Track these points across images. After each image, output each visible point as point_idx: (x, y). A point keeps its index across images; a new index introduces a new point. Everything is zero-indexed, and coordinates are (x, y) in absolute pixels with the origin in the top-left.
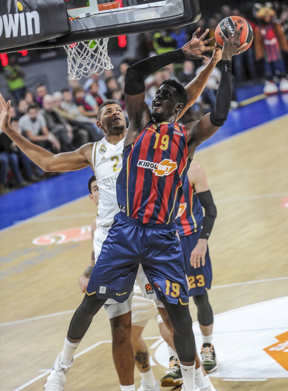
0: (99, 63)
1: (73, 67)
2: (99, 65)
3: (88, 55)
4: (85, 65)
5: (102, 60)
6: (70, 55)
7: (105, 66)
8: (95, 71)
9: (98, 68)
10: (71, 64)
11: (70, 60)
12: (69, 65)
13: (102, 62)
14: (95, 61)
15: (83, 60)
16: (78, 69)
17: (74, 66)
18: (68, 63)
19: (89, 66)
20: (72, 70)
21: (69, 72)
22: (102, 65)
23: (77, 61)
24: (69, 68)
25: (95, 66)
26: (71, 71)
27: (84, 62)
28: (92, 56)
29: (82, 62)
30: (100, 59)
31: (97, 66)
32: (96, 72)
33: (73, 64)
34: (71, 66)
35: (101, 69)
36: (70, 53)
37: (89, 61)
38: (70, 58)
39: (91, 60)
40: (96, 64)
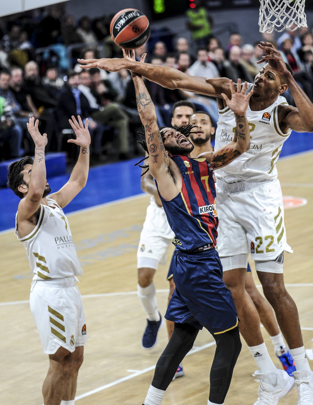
0: (294, 17)
1: (264, 19)
2: (294, 20)
3: (283, 8)
4: (278, 18)
5: (298, 15)
6: (263, 5)
7: (300, 22)
8: (288, 26)
9: (292, 23)
10: (263, 15)
11: (263, 10)
12: (261, 15)
13: (297, 17)
14: (290, 15)
15: (277, 13)
16: (270, 21)
17: (266, 17)
18: (260, 13)
19: (282, 20)
20: (263, 22)
21: (260, 23)
22: (297, 20)
23: (270, 12)
24: (261, 19)
25: (289, 21)
26: (262, 23)
27: (278, 14)
28: (288, 9)
29: (276, 14)
30: (295, 13)
31: (291, 21)
32: (290, 28)
33: (265, 15)
34: (263, 17)
36: (263, 3)
37: (284, 14)
38: (262, 8)
39: (285, 13)
40: (291, 18)
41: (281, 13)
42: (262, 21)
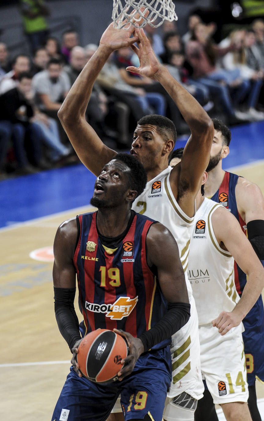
0: (158, 9)
1: (119, 11)
2: (158, 12)
4: (138, 11)
5: (163, 6)
7: (166, 15)
8: (151, 20)
9: (156, 17)
10: (117, 6)
12: (115, 7)
13: (162, 9)
14: (153, 6)
15: (136, 3)
16: (126, 14)
17: (122, 9)
18: (114, 4)
19: (142, 12)
20: (118, 16)
21: (113, 17)
22: (161, 13)
23: (127, 3)
24: (115, 11)
25: (152, 13)
26: (116, 17)
27: (137, 5)
29: (134, 5)
30: (160, 4)
31: (154, 14)
32: (152, 23)
33: (121, 6)
34: (117, 9)
35: (159, 19)
37: (145, 4)
39: (147, 4)
40: (154, 11)
41: (141, 4)
42: (116, 14)
